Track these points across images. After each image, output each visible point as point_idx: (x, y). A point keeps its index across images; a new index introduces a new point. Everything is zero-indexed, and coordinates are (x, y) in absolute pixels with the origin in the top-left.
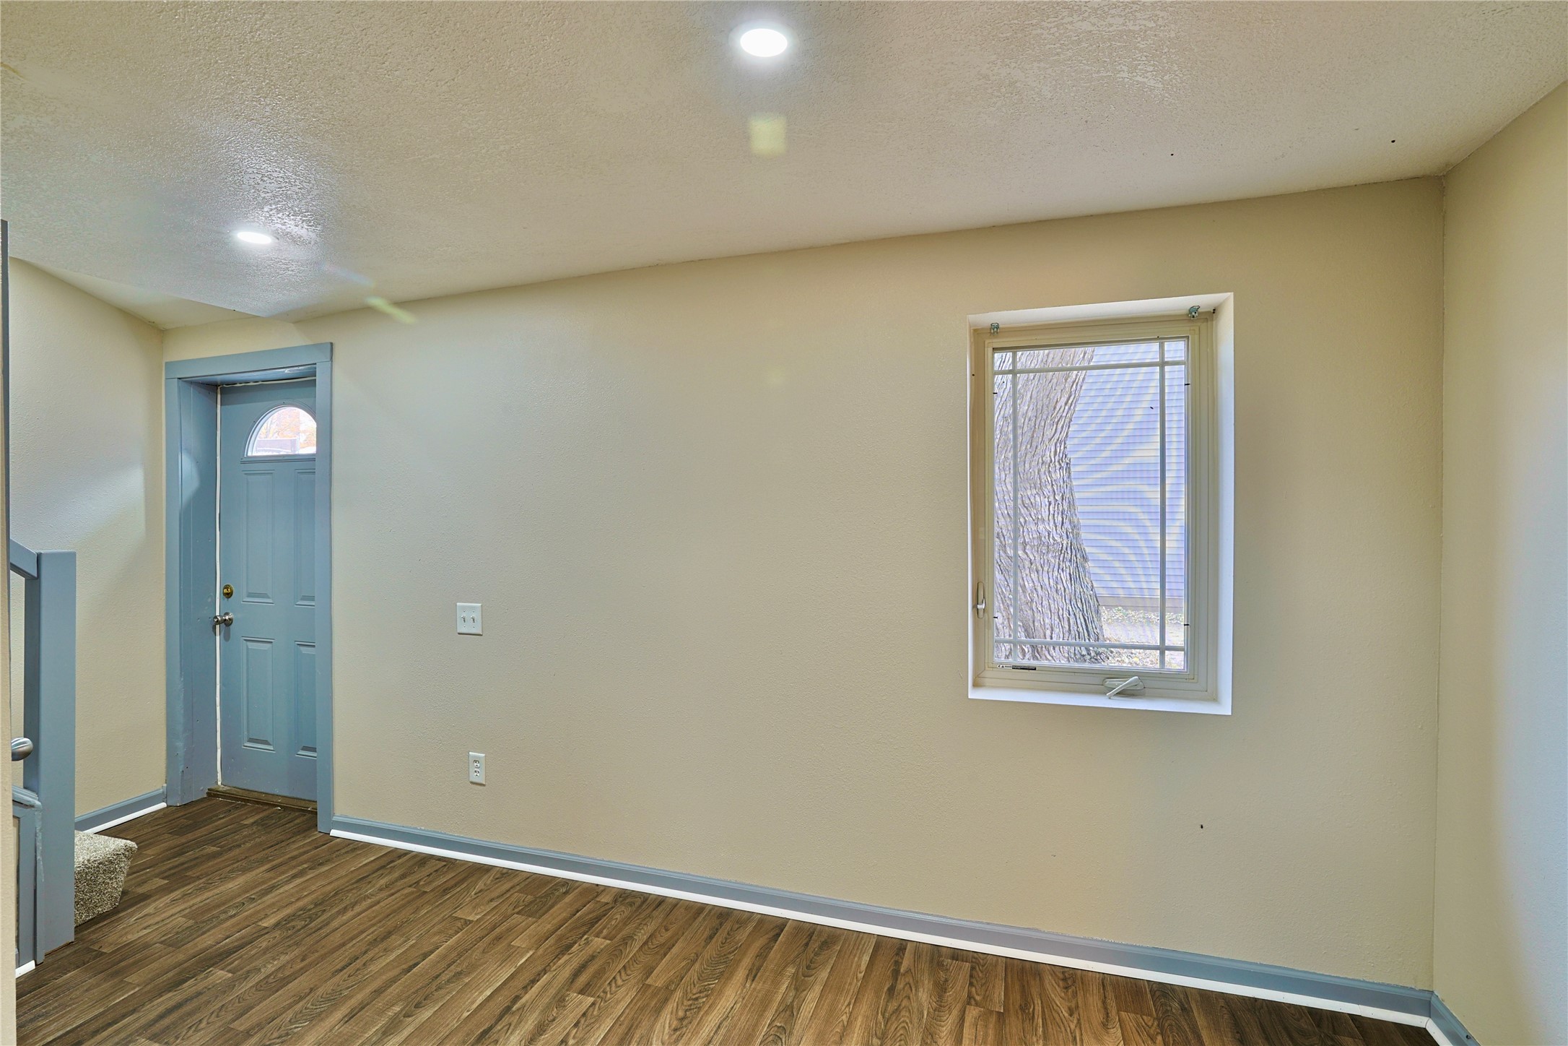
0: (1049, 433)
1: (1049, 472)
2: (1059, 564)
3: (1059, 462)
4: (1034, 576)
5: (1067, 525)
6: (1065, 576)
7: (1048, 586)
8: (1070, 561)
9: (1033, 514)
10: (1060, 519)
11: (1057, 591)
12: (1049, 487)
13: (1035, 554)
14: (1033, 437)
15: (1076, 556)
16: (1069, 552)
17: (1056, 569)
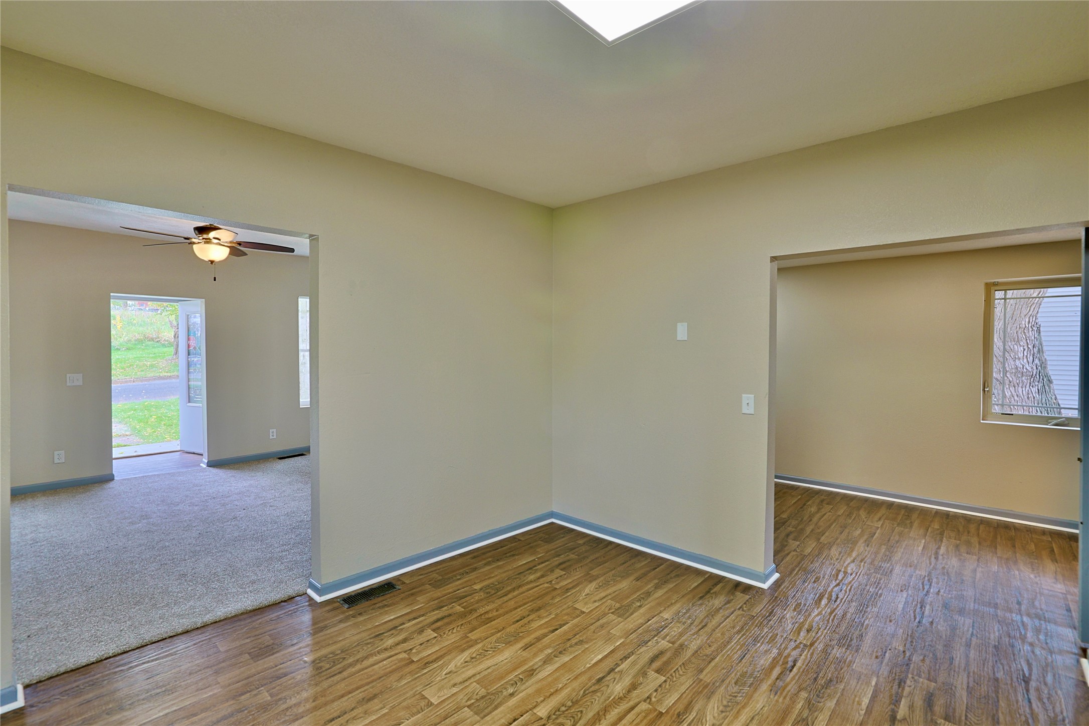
0: (1024, 312)
1: (1024, 332)
2: (1030, 383)
3: (1031, 327)
4: (1012, 389)
5: (1037, 361)
6: (1034, 390)
7: (1021, 394)
8: (1039, 382)
9: (1012, 355)
10: (1031, 358)
11: (1028, 398)
12: (1024, 341)
13: (1013, 377)
14: (1013, 314)
15: (1043, 379)
16: (1038, 377)
17: (1028, 386)
